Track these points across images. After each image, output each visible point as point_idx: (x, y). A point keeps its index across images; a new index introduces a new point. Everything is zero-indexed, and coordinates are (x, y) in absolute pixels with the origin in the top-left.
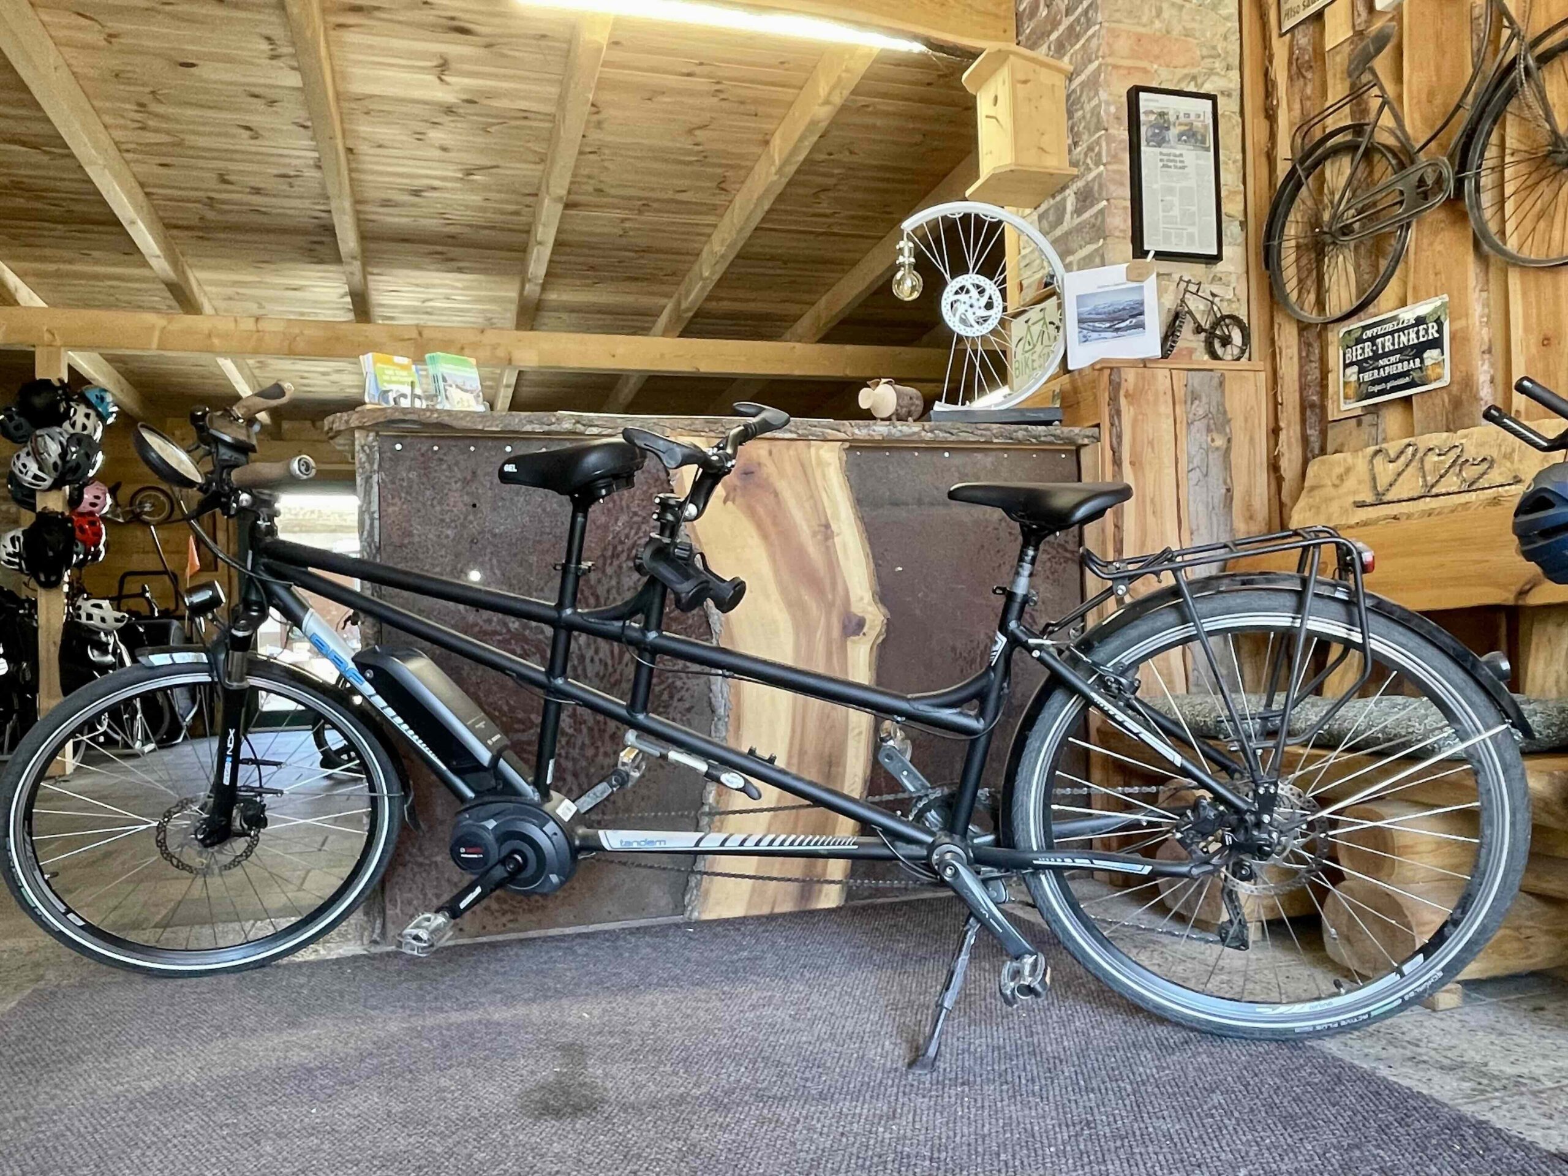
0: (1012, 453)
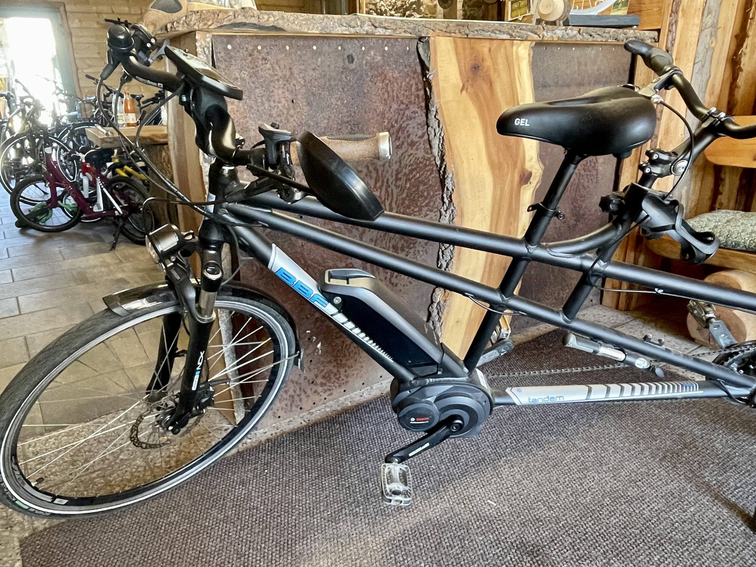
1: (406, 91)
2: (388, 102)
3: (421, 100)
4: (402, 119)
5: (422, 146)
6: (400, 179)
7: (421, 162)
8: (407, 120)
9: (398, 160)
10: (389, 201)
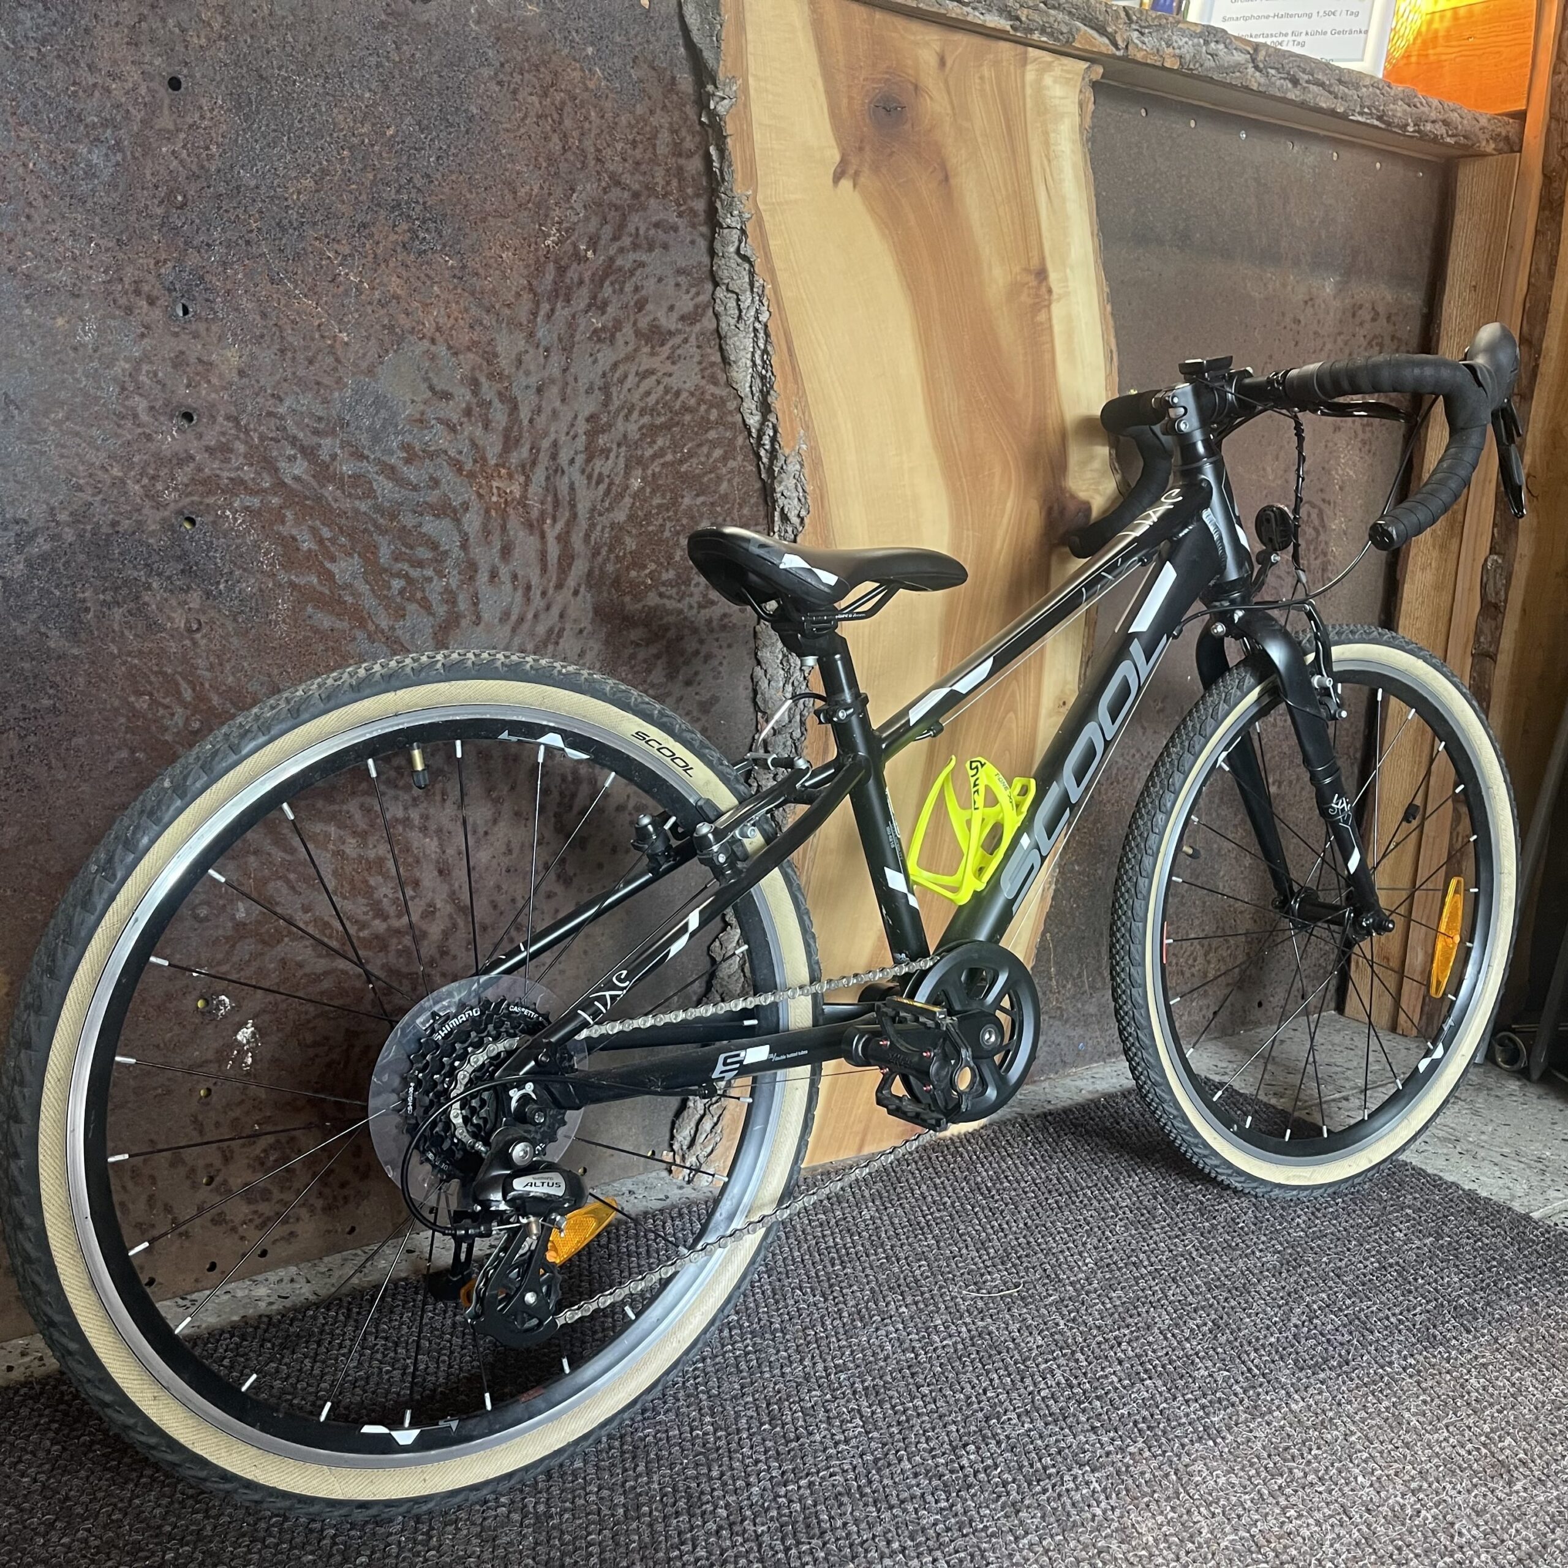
1: (634, 144)
2: (564, 167)
3: (690, 191)
4: (615, 238)
5: (691, 348)
6: (606, 452)
7: (686, 409)
8: (635, 246)
9: (599, 382)
10: (560, 525)
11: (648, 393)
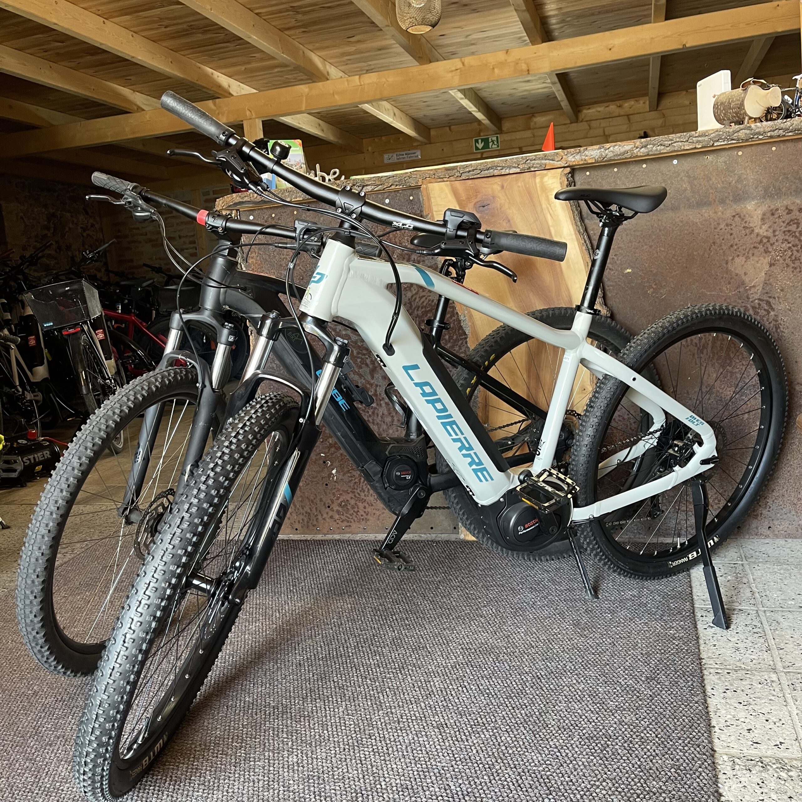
0: (748, 150)
11: (423, 302)
